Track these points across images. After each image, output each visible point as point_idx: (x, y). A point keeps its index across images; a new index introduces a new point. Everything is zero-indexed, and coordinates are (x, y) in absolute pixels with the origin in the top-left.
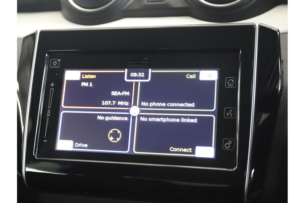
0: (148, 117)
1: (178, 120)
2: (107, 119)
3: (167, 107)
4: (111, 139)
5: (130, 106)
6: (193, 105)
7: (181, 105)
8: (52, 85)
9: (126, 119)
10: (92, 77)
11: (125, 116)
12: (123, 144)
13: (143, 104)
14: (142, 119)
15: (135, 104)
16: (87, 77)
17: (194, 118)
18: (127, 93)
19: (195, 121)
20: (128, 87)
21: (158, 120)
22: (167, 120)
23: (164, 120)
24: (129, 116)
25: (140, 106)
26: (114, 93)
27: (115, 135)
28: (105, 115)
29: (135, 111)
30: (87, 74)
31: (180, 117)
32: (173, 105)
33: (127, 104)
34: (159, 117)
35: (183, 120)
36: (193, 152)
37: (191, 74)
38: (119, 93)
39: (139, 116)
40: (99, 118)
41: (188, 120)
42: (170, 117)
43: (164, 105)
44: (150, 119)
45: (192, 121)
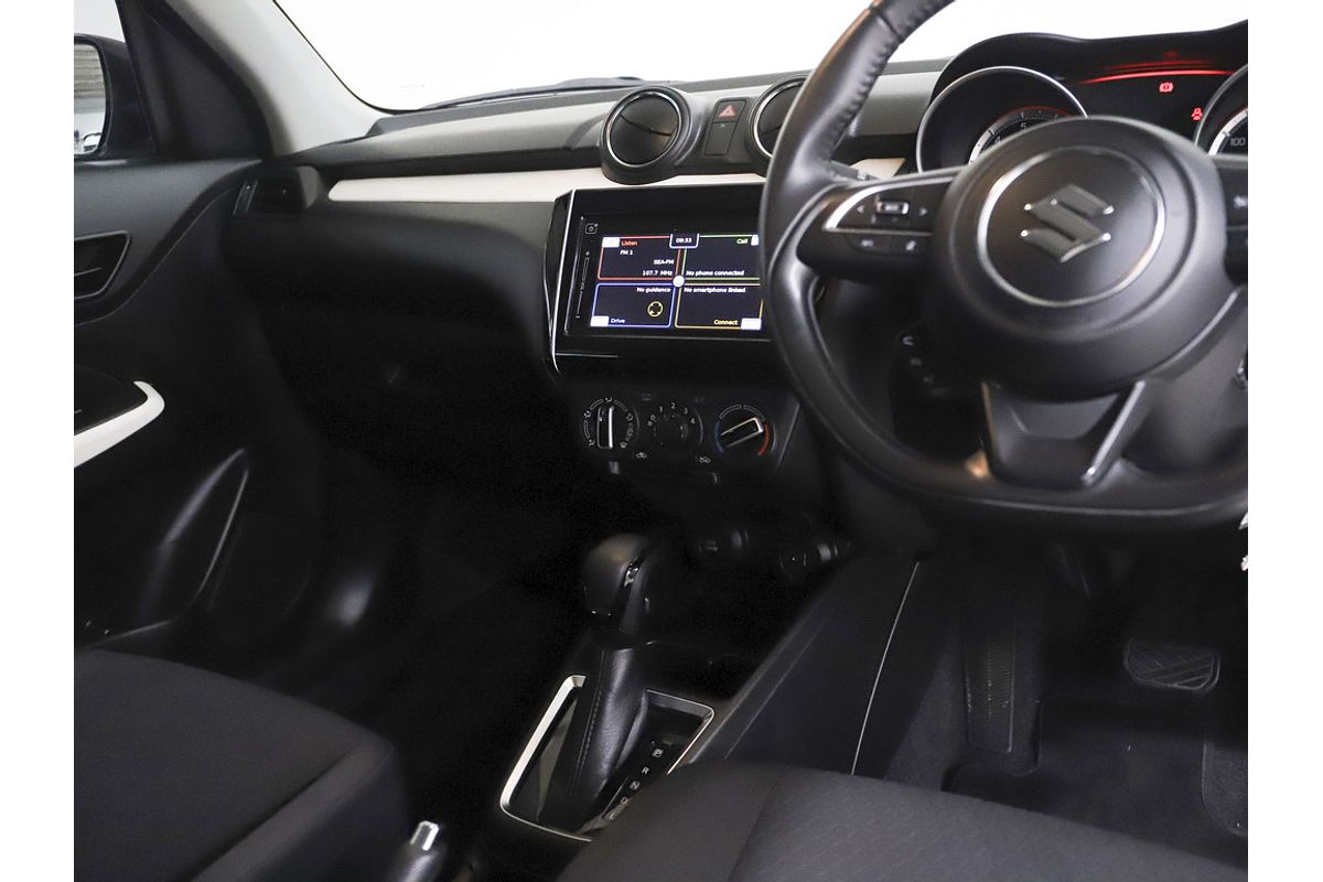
0: (693, 287)
1: (725, 290)
2: (648, 290)
3: (714, 276)
4: (651, 313)
5: (674, 276)
6: (742, 273)
7: (730, 273)
8: (588, 253)
9: (669, 290)
10: (633, 243)
11: (668, 287)
12: (664, 319)
13: (689, 273)
14: (687, 290)
15: (679, 274)
16: (627, 243)
17: (742, 287)
18: (672, 262)
19: (744, 290)
20: (673, 254)
21: (704, 290)
22: (714, 290)
23: (710, 290)
24: (672, 287)
25: (685, 276)
26: (657, 262)
27: (656, 309)
28: (645, 287)
29: (679, 281)
30: (628, 240)
31: (727, 287)
32: (720, 273)
33: (670, 273)
34: (706, 287)
35: (731, 290)
36: (739, 325)
37: (743, 238)
38: (663, 262)
39: (683, 287)
40: (639, 290)
41: (736, 290)
42: (717, 287)
43: (711, 273)
44: (695, 290)
45: (740, 290)
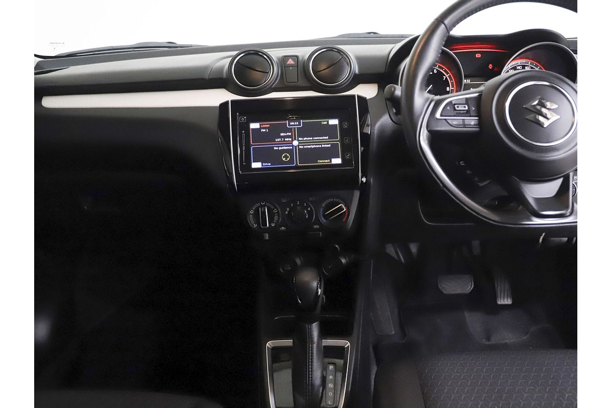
1: (320, 146)
2: (280, 148)
3: (313, 140)
4: (284, 159)
5: (292, 141)
6: (327, 138)
7: (321, 138)
8: (243, 132)
9: (291, 148)
10: (267, 126)
11: (290, 146)
12: (291, 161)
13: (300, 139)
14: (300, 147)
15: (295, 139)
16: (264, 126)
17: (329, 144)
18: (290, 134)
19: (330, 146)
20: (290, 130)
21: (309, 147)
22: (314, 146)
23: (313, 147)
24: (293, 146)
25: (298, 140)
26: (282, 134)
27: (286, 157)
28: (278, 147)
29: (295, 143)
30: (264, 124)
31: (321, 145)
32: (317, 138)
33: (290, 139)
34: (310, 145)
35: (323, 146)
36: (331, 161)
37: (325, 121)
38: (285, 134)
39: (298, 146)
40: (275, 148)
41: (326, 146)
42: (316, 145)
43: (312, 138)
44: (305, 147)
45: (328, 146)
